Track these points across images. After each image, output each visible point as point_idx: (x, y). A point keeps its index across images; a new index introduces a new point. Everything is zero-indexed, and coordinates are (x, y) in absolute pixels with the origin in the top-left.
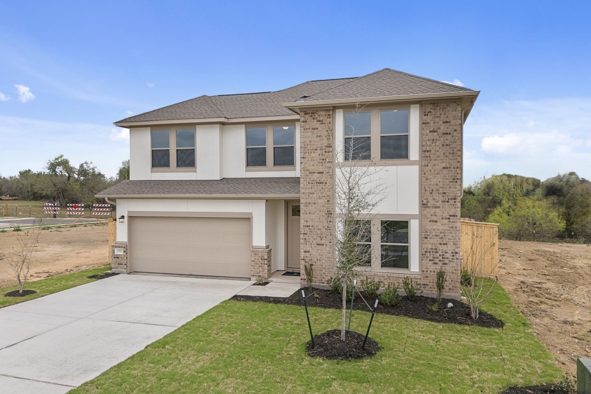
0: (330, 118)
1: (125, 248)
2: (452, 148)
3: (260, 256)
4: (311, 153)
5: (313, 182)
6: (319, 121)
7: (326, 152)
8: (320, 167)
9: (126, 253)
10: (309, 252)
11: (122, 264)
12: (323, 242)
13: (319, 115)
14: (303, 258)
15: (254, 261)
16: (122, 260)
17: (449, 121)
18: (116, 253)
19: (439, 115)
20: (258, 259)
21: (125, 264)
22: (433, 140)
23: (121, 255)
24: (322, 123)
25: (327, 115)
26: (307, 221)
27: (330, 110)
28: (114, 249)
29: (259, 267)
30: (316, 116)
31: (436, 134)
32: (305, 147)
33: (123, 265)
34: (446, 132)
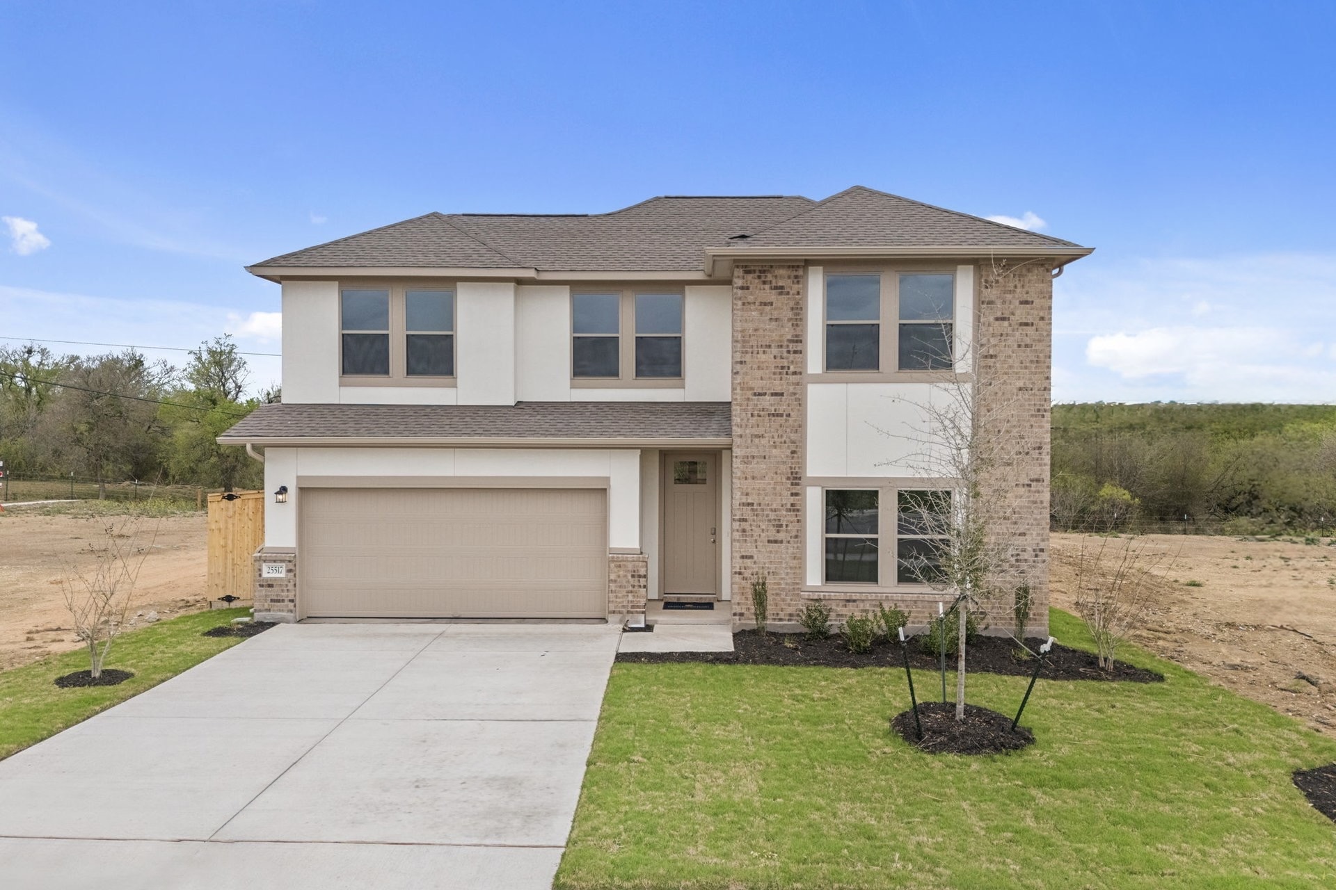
0: (798, 282)
1: (290, 561)
2: (1036, 351)
3: (630, 569)
4: (758, 353)
5: (762, 413)
6: (776, 288)
7: (789, 352)
8: (777, 382)
9: (292, 574)
10: (751, 557)
11: (283, 601)
12: (780, 536)
13: (776, 277)
14: (738, 570)
15: (615, 581)
16: (283, 591)
17: (1030, 300)
18: (265, 575)
19: (1012, 288)
20: (625, 576)
21: (292, 601)
22: (1002, 335)
23: (281, 579)
24: (781, 294)
25: (792, 276)
26: (747, 494)
27: (798, 266)
28: (261, 566)
29: (628, 592)
30: (770, 277)
31: (1006, 323)
32: (744, 341)
33: (286, 603)
34: (1025, 321)
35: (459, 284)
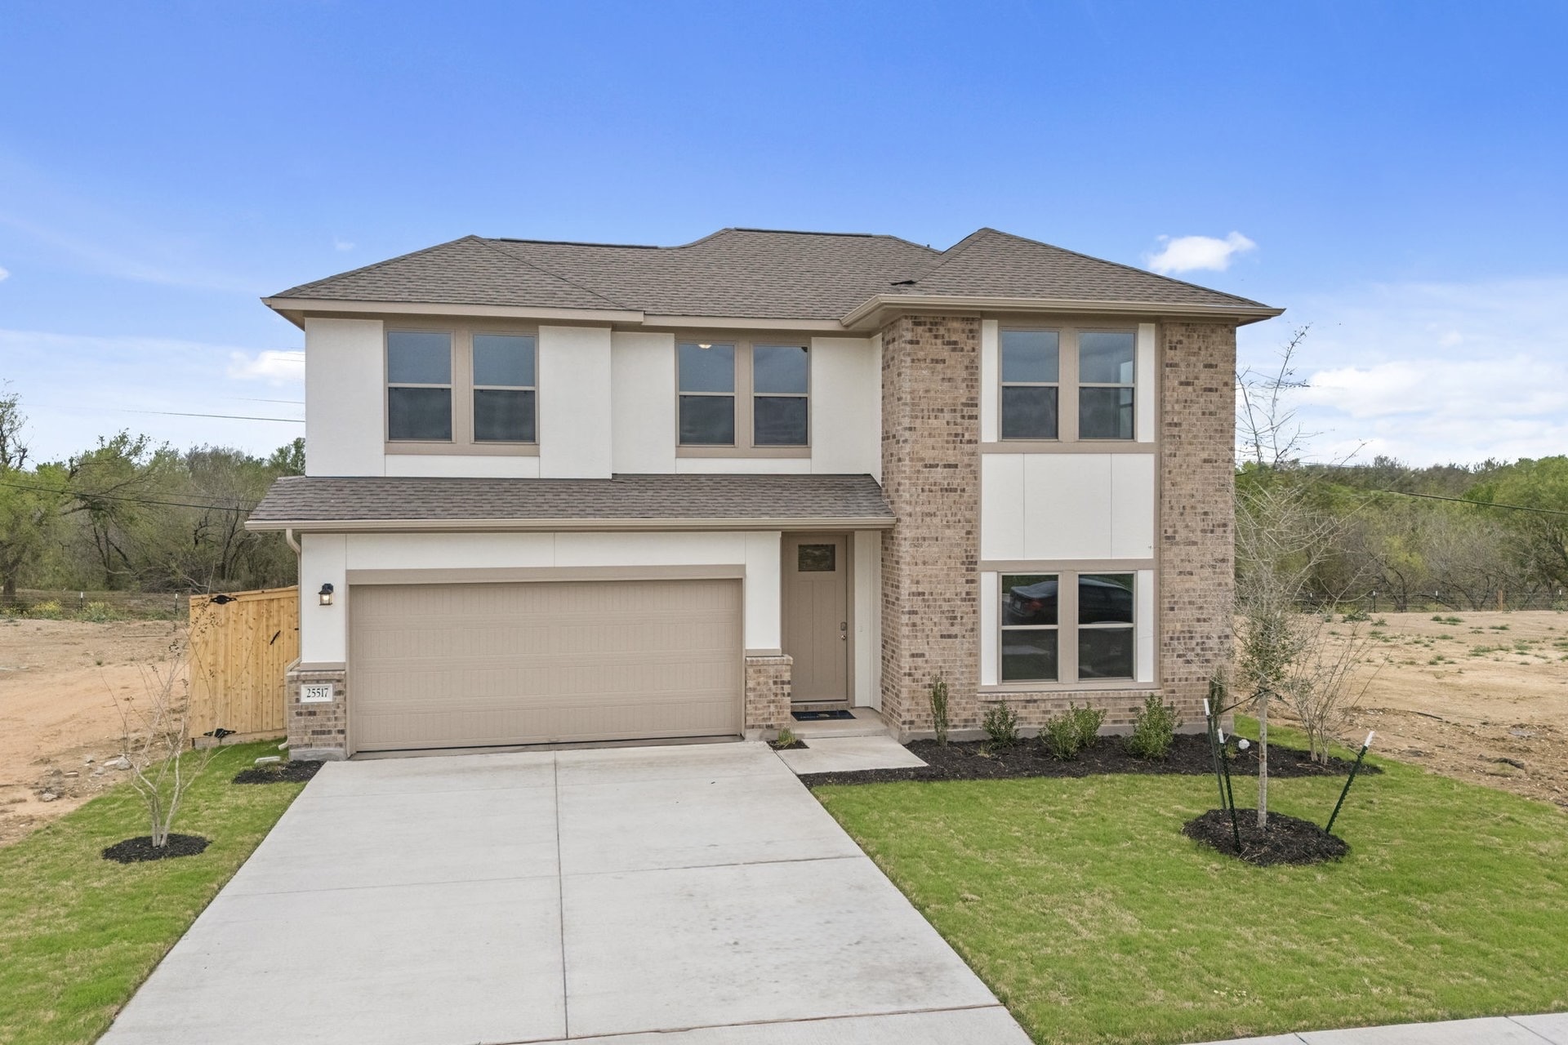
0: (973, 337)
1: (339, 681)
2: (1220, 419)
3: (772, 674)
4: (929, 418)
5: (933, 488)
6: (949, 343)
7: (963, 417)
8: (951, 452)
9: (342, 697)
10: (923, 655)
11: (329, 732)
12: (955, 630)
13: (949, 330)
14: (908, 671)
15: (755, 689)
16: (329, 719)
17: (1214, 363)
18: (304, 700)
19: (1197, 350)
20: (766, 683)
21: (342, 732)
22: (1186, 401)
23: (327, 704)
24: (954, 350)
25: (967, 331)
26: (918, 582)
27: (973, 319)
28: (298, 688)
29: (769, 702)
30: (942, 331)
31: (1190, 389)
32: (913, 404)
33: (333, 735)
34: (1209, 386)
35: (541, 328)
